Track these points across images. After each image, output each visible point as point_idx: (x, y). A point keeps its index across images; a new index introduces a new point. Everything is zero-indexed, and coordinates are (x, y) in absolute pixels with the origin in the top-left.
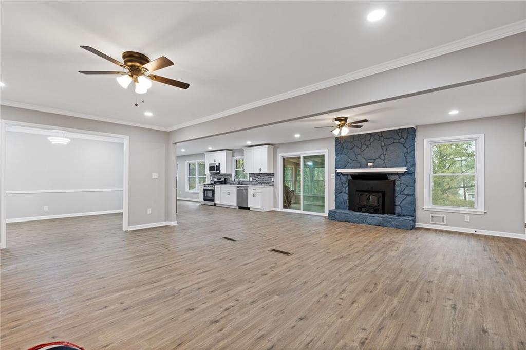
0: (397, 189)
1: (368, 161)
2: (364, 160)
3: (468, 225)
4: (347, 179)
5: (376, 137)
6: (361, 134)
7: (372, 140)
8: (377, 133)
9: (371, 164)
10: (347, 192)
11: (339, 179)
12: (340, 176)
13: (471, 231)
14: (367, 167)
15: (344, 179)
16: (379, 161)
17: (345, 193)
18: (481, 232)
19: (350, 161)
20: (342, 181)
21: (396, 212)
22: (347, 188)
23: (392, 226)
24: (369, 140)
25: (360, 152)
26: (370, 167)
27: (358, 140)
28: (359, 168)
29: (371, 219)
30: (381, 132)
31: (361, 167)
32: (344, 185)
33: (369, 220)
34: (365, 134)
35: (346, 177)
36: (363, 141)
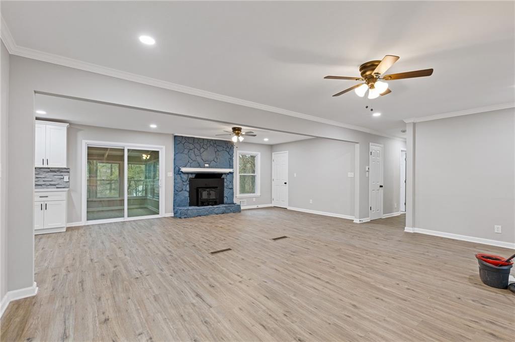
0: (225, 184)
1: (205, 162)
2: (202, 161)
3: (254, 203)
4: (188, 177)
5: (212, 143)
6: (200, 138)
7: (208, 145)
8: (212, 140)
9: (207, 165)
10: (188, 190)
11: (180, 177)
12: (180, 174)
13: (255, 207)
14: (205, 167)
15: (185, 177)
16: (213, 163)
17: (186, 190)
18: (260, 206)
19: (191, 161)
20: (183, 179)
21: (225, 202)
22: (188, 186)
23: (231, 212)
24: (206, 145)
25: (199, 154)
26: (207, 167)
27: (198, 143)
28: (198, 167)
29: (218, 210)
30: (215, 140)
31: (200, 166)
32: (184, 183)
33: (216, 211)
34: (203, 139)
35: (187, 175)
36: (202, 144)
